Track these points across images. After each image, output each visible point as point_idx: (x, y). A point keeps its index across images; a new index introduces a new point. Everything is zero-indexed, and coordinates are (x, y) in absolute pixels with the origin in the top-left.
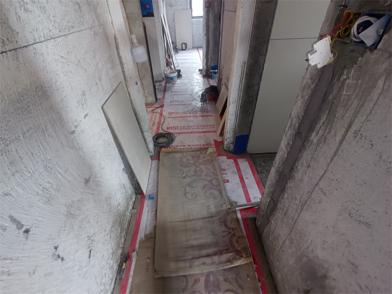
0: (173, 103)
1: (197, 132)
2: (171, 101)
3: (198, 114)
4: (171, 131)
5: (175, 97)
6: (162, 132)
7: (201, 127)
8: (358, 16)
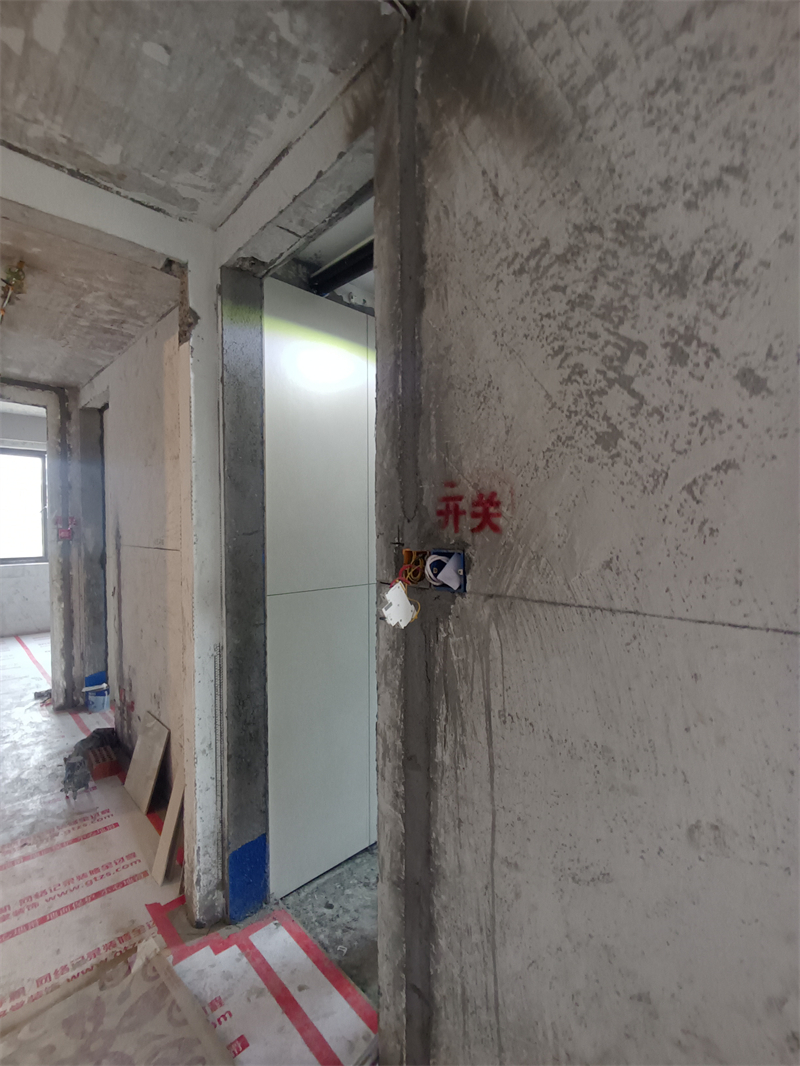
1: (71, 907)
3: (60, 839)
7: (82, 882)
8: (423, 555)
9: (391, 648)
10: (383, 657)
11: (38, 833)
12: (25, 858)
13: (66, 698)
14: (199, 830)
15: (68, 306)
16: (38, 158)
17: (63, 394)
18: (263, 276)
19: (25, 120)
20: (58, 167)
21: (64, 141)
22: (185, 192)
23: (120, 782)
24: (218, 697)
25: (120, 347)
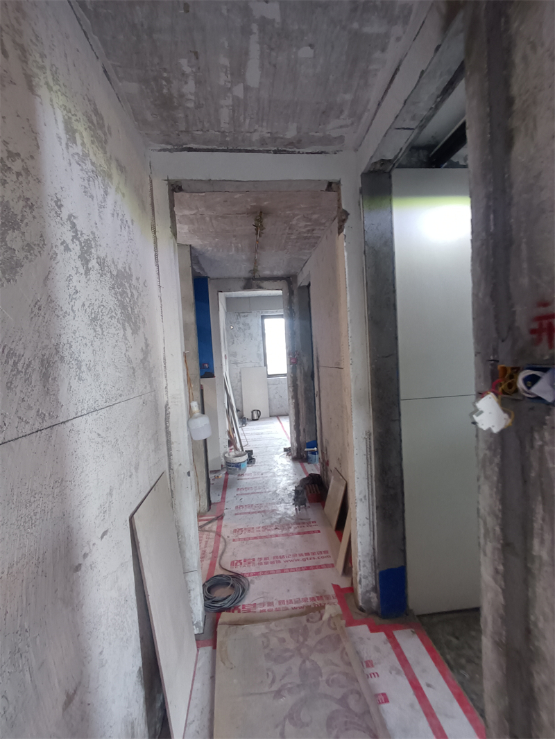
0: (242, 510)
1: (295, 570)
2: (237, 507)
3: (291, 530)
4: (240, 570)
5: (245, 498)
6: (221, 572)
7: (301, 558)
8: (517, 370)
9: (489, 448)
10: (481, 455)
11: (282, 524)
12: (277, 536)
13: (297, 453)
14: (360, 549)
15: (285, 229)
16: (259, 151)
17: (289, 280)
18: (390, 171)
19: (251, 133)
20: (268, 152)
21: (269, 135)
22: (334, 134)
23: (321, 507)
24: (369, 466)
25: (314, 246)
